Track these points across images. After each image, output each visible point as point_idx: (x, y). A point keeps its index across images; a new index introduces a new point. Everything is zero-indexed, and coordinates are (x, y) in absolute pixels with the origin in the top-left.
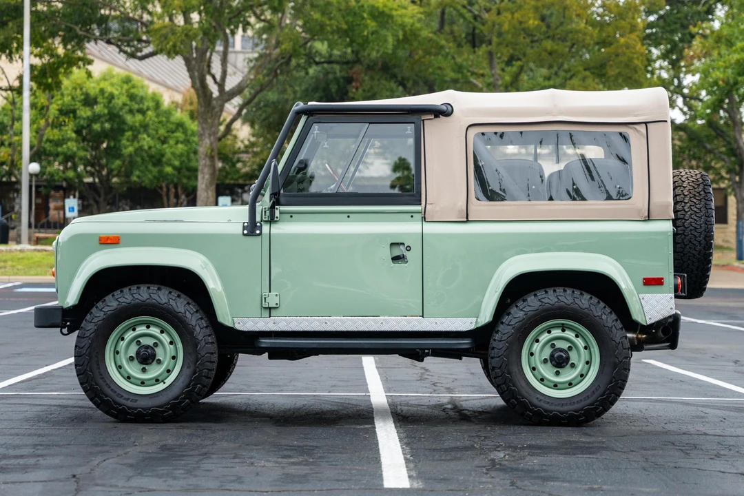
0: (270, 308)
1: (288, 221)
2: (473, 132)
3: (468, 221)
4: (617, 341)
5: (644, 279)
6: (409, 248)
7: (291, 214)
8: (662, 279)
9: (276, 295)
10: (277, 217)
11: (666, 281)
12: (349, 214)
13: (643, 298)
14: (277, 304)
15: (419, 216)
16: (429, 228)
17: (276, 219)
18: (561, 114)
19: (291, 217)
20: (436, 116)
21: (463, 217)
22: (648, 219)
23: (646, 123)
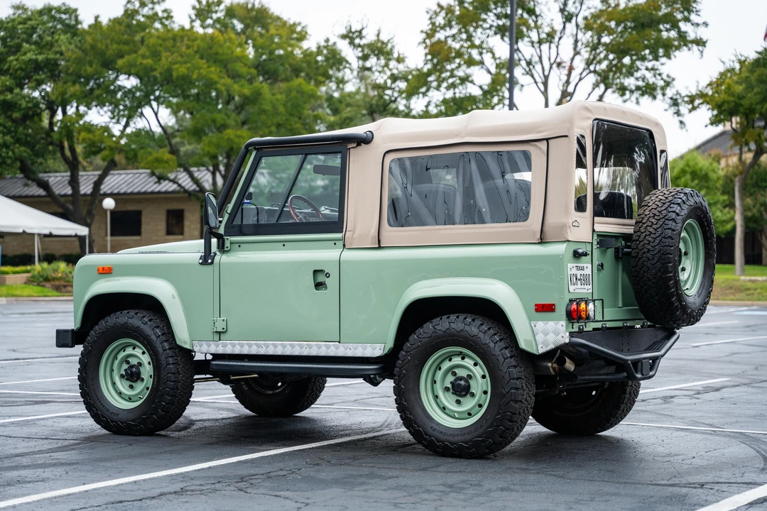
0: (220, 333)
1: (237, 251)
2: (390, 157)
3: (380, 247)
4: (504, 371)
5: (536, 305)
6: (328, 275)
7: (240, 244)
8: (554, 305)
9: (224, 320)
10: (227, 247)
11: (557, 308)
12: (285, 243)
13: (535, 326)
14: (223, 329)
15: (340, 244)
16: (348, 255)
17: (226, 249)
18: (470, 135)
19: (239, 246)
20: (359, 144)
21: (375, 244)
22: (542, 241)
23: (547, 140)
